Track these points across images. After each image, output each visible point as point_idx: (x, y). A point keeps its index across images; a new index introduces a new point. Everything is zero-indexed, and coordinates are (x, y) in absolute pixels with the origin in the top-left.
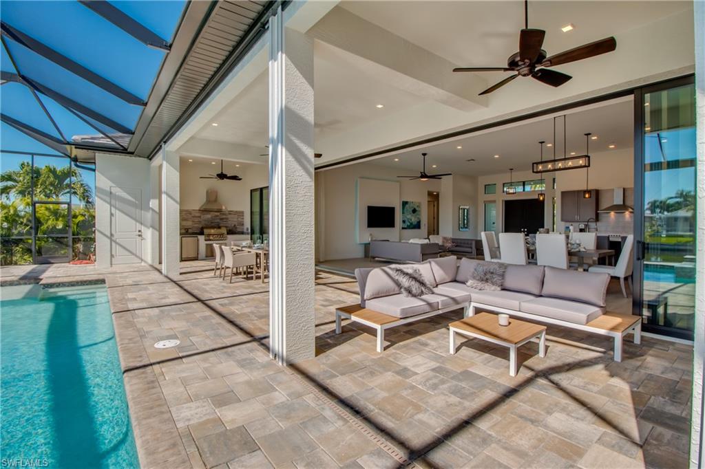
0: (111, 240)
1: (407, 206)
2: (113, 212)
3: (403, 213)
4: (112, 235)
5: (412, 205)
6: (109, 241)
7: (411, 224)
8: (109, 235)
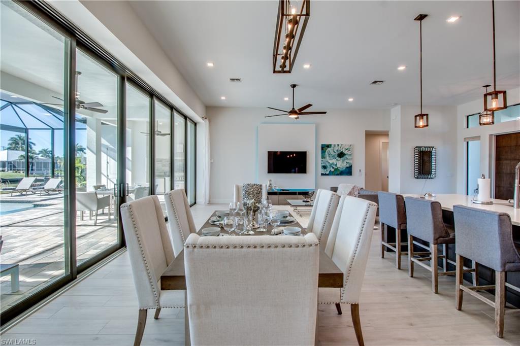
0: (108, 178)
1: (329, 149)
2: (109, 161)
3: (323, 157)
4: (108, 176)
5: (337, 148)
6: (106, 179)
7: (336, 170)
8: (106, 175)
